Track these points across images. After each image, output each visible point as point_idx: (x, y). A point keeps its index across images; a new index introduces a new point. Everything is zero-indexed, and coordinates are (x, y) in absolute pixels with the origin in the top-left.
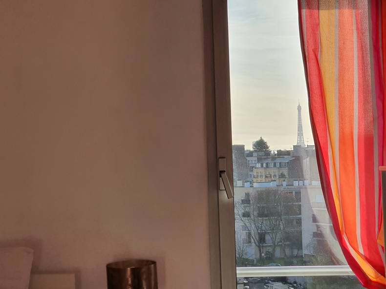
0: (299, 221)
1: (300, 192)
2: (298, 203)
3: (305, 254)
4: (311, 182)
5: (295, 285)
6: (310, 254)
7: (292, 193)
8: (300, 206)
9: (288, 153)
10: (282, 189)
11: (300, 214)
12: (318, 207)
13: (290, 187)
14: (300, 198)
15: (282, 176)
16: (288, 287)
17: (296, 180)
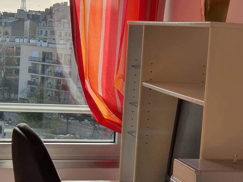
0: (17, 72)
1: (20, 48)
2: (17, 56)
3: (19, 98)
4: (29, 40)
5: (10, 122)
6: (24, 98)
7: (13, 48)
8: (19, 59)
9: (12, 15)
10: (5, 44)
11: (19, 65)
12: (34, 61)
13: (12, 43)
14: (20, 53)
15: (6, 33)
16: (4, 124)
17: (18, 38)
